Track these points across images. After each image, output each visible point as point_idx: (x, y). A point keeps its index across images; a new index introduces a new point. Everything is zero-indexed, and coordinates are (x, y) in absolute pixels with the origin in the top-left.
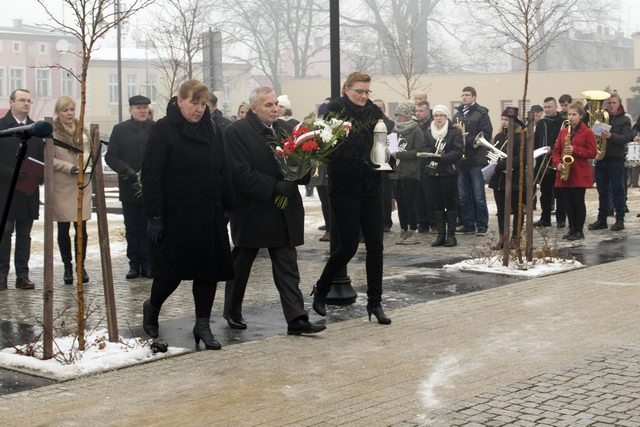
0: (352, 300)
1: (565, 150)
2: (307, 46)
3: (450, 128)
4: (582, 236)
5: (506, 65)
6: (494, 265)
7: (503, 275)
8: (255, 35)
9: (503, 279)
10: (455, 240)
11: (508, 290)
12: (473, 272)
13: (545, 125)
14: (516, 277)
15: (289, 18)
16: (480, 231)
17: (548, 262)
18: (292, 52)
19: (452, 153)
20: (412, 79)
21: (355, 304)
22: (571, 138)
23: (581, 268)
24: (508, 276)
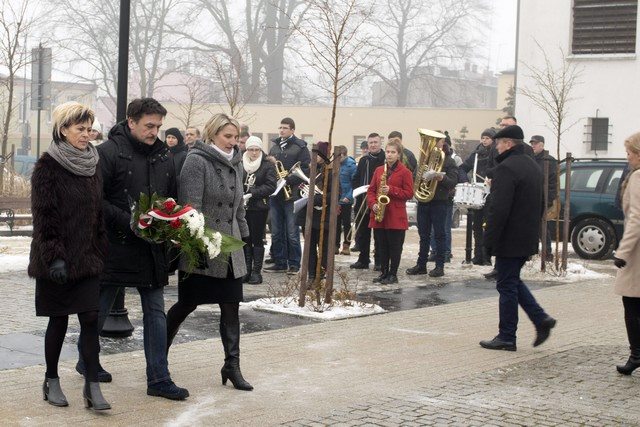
0: (128, 333)
1: (381, 190)
2: (155, 68)
3: (264, 161)
4: (395, 281)
5: (364, 99)
6: (290, 306)
7: (296, 316)
8: (102, 55)
9: (296, 320)
10: (261, 277)
11: (295, 332)
12: (266, 311)
13: (368, 162)
14: (309, 318)
15: (138, 38)
16: (292, 269)
17: (346, 305)
18: (139, 74)
19: (264, 188)
20: (237, 108)
21: (129, 338)
22: (387, 178)
23: (382, 313)
24: (302, 317)
